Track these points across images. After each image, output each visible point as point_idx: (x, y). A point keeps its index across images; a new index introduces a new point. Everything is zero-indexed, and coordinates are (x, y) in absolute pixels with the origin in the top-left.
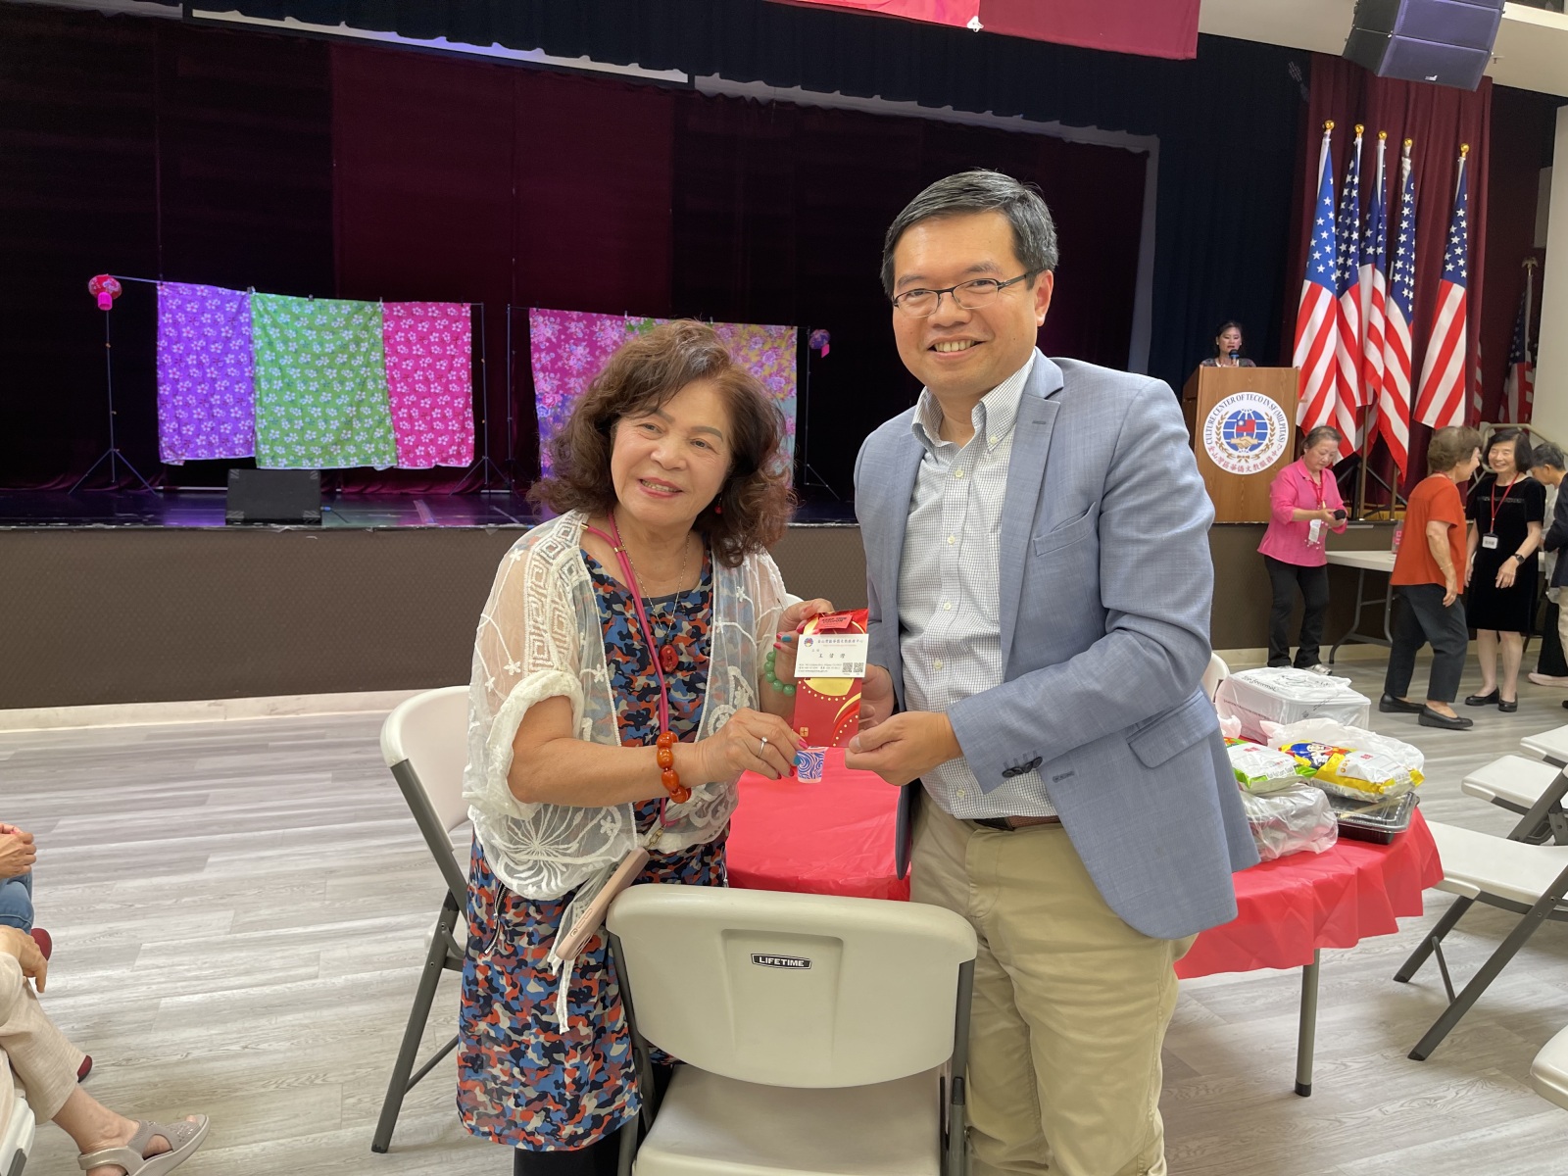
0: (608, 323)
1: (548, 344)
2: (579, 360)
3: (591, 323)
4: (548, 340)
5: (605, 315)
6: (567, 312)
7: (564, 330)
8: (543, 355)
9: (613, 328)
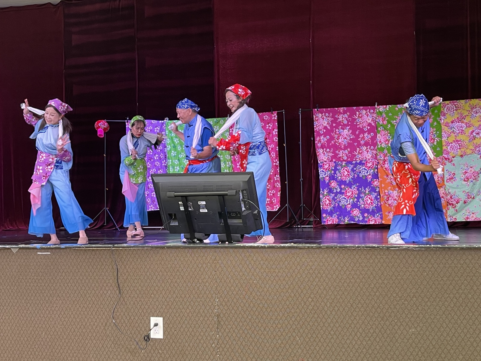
0: (364, 112)
1: (325, 131)
2: (345, 138)
3: (353, 113)
4: (325, 128)
5: (362, 107)
6: (337, 109)
7: (335, 120)
8: (322, 137)
9: (368, 115)
